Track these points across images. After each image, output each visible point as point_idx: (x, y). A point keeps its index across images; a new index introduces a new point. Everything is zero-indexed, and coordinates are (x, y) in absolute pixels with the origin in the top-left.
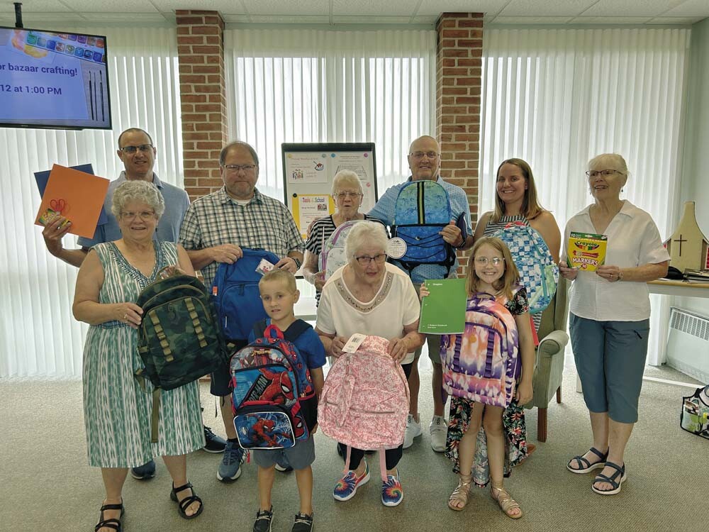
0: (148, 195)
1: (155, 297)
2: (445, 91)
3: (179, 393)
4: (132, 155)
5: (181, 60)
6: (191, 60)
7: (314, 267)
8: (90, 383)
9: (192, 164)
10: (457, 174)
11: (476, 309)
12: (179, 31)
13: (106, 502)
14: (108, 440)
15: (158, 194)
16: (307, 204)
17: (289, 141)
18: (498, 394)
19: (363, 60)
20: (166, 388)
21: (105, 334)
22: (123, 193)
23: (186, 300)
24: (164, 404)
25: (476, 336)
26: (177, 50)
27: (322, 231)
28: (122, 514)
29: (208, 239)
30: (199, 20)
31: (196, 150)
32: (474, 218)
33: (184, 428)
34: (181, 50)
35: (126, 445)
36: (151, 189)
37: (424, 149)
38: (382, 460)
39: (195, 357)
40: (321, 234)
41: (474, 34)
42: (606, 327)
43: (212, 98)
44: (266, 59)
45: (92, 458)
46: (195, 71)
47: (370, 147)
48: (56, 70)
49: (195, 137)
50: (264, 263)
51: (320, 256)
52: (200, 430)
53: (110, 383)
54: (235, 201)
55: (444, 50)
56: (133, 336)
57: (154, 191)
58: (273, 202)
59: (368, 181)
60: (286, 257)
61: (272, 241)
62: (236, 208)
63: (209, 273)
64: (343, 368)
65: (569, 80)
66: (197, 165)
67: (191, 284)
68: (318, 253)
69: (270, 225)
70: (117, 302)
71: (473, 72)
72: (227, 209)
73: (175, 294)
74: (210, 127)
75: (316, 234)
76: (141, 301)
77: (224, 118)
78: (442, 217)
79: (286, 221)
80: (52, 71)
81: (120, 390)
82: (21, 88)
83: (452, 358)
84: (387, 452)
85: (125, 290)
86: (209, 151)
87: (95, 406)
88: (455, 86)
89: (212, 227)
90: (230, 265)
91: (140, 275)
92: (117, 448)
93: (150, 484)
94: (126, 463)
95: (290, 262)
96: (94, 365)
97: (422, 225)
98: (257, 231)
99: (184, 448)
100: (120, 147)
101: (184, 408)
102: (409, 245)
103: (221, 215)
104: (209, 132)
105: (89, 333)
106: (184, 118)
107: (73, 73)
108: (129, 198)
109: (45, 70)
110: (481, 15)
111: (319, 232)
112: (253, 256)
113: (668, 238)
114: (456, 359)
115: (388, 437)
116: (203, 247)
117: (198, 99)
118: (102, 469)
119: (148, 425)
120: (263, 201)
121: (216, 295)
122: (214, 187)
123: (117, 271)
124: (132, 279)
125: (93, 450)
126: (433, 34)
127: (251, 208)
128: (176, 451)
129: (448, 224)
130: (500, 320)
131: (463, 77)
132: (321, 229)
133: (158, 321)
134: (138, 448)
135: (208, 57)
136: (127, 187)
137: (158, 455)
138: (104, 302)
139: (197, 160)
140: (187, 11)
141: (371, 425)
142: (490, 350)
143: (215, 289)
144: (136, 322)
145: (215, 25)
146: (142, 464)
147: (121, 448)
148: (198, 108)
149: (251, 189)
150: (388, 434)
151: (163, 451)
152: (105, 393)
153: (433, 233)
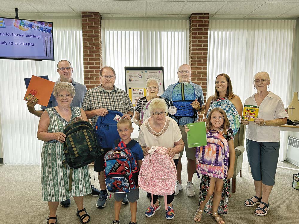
0: (69, 87)
1: (71, 130)
2: (193, 45)
3: (81, 170)
4: (63, 71)
5: (83, 32)
6: (87, 32)
7: (138, 118)
8: (44, 166)
9: (87, 75)
10: (198, 80)
11: (211, 137)
12: (83, 20)
13: (49, 216)
14: (51, 190)
15: (73, 87)
16: (135, 92)
17: (128, 66)
18: (221, 173)
19: (159, 32)
20: (75, 168)
21: (50, 146)
22: (58, 87)
23: (84, 131)
24: (74, 175)
25: (211, 148)
26: (82, 28)
27: (142, 103)
28: (56, 221)
29: (94, 106)
30: (91, 16)
31: (89, 69)
32: (205, 98)
33: (83, 185)
34: (83, 28)
35: (58, 192)
36: (70, 85)
37: (184, 69)
38: (165, 200)
39: (87, 155)
40: (141, 104)
41: (205, 22)
42: (261, 144)
43: (96, 48)
44: (118, 32)
45: (44, 198)
46: (89, 37)
47: (161, 68)
48: (32, 36)
49: (89, 64)
50: (117, 117)
51: (141, 113)
52: (90, 186)
53: (52, 166)
54: (106, 91)
55: (192, 28)
56: (62, 146)
57: (71, 86)
58: (121, 91)
59: (160, 82)
60: (126, 114)
61: (120, 107)
62: (106, 93)
63: (94, 120)
64: (148, 160)
65: (245, 41)
66: (89, 75)
67: (86, 124)
68: (140, 112)
69: (120, 101)
70: (55, 132)
71: (205, 38)
72: (102, 94)
73: (79, 129)
74: (95, 60)
75: (139, 104)
76: (65, 131)
77: (101, 56)
78: (192, 98)
79: (126, 99)
80: (30, 36)
81: (56, 169)
82: (17, 43)
83: (201, 158)
84: (168, 196)
85: (59, 127)
86: (95, 70)
87: (46, 175)
88: (197, 43)
89: (96, 101)
90: (103, 117)
91: (65, 121)
92: (55, 193)
93: (68, 209)
94: (58, 200)
95: (128, 116)
96: (46, 159)
97: (183, 101)
98: (115, 103)
99: (83, 193)
100: (58, 68)
101: (83, 176)
102: (178, 109)
103: (100, 96)
104: (94, 62)
105: (44, 145)
106: (84, 56)
107: (39, 37)
108: (61, 89)
109: (27, 36)
110: (208, 14)
111: (141, 103)
112: (112, 113)
113: (287, 107)
114: (203, 158)
115: (168, 190)
116: (92, 109)
117: (90, 48)
118: (48, 202)
119: (68, 184)
120: (117, 91)
121: (97, 129)
122: (96, 85)
123: (56, 119)
124: (62, 122)
125: (45, 194)
126: (188, 22)
127: (112, 93)
128: (79, 195)
129: (194, 101)
130: (222, 141)
131: (200, 40)
132: (141, 102)
133: (72, 140)
134: (64, 193)
135: (95, 31)
136: (60, 85)
137: (72, 196)
138: (50, 132)
139: (89, 73)
140: (87, 12)
141: (160, 185)
142: (217, 154)
143: (97, 127)
144: (63, 140)
145: (98, 18)
146: (65, 200)
147: (56, 193)
148: (90, 52)
149: (112, 86)
150: (168, 188)
151: (74, 194)
152: (50, 170)
153: (188, 104)
